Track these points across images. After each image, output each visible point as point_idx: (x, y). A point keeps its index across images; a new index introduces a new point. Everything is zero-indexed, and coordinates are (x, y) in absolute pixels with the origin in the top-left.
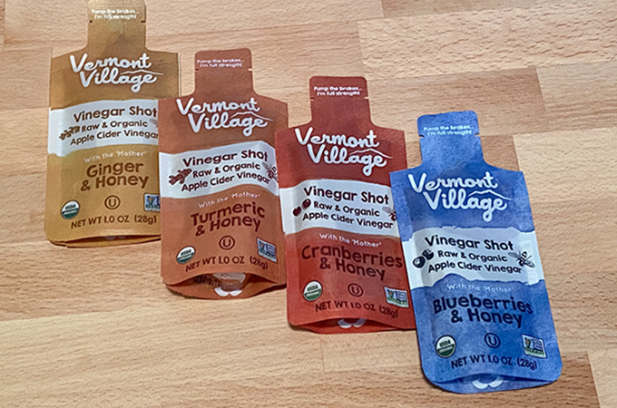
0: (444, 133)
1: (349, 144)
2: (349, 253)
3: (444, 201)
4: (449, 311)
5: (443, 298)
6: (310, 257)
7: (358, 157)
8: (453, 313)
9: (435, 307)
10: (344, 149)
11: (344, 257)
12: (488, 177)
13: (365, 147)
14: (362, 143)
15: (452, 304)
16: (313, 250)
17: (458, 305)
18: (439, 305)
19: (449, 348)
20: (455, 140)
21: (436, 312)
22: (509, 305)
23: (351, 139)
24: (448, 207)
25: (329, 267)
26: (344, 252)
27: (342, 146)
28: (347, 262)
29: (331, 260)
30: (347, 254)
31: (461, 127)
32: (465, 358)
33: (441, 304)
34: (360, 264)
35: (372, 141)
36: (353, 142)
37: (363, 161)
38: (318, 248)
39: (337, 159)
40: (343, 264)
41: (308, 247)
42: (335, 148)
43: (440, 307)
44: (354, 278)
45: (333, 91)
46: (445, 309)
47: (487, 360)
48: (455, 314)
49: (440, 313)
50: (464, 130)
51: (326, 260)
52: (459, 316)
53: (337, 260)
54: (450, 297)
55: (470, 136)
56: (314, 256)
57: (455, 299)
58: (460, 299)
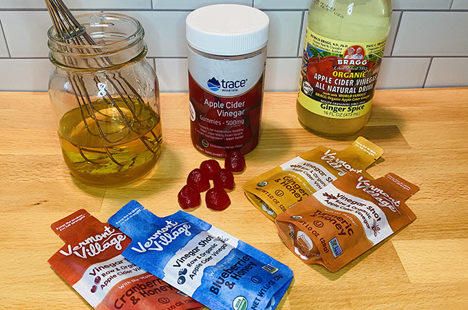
0: (128, 219)
1: (98, 240)
2: (144, 285)
3: (163, 243)
4: (223, 286)
5: (214, 283)
6: (123, 304)
7: (108, 243)
8: (226, 285)
9: (213, 292)
10: (96, 244)
11: (142, 289)
12: (169, 223)
13: (108, 236)
14: (104, 235)
15: (221, 281)
16: (122, 299)
17: (225, 279)
18: (215, 289)
19: (243, 303)
20: (136, 218)
21: (217, 294)
22: (241, 263)
23: (96, 237)
24: (167, 244)
25: (139, 299)
26: (140, 286)
27: (94, 242)
28: (146, 291)
29: (136, 295)
30: (143, 287)
31: (134, 211)
32: (256, 299)
33: (216, 287)
34: (155, 287)
35: (109, 231)
36: (99, 238)
37: (112, 244)
38: (124, 296)
39: (97, 251)
40: (145, 293)
41: (117, 300)
42: (91, 245)
43: (217, 289)
44: (157, 296)
45: (68, 224)
46: (220, 287)
47: (265, 290)
48: (227, 284)
49: (220, 291)
50: (137, 211)
51: (134, 297)
52: (231, 283)
53: (140, 293)
54: (216, 279)
55: (141, 212)
56: (125, 302)
57: (220, 278)
58: (222, 275)
